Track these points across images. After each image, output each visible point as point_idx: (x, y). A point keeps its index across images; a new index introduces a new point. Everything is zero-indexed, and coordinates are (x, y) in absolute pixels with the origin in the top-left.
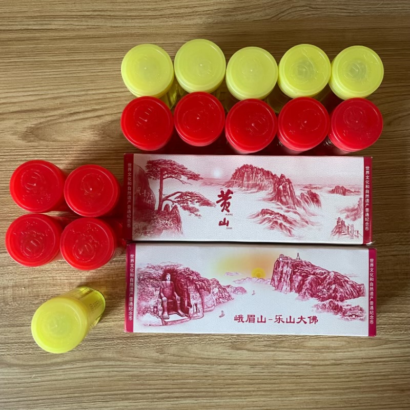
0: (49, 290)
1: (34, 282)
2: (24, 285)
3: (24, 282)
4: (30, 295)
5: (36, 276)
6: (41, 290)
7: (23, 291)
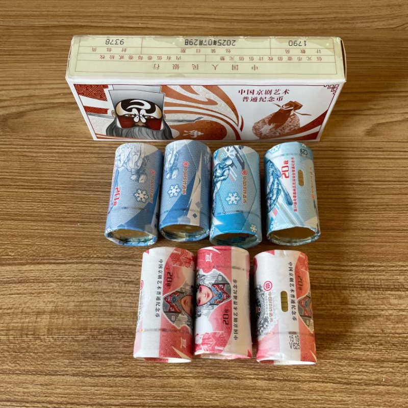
0: (103, 321)
1: (83, 308)
2: (67, 311)
3: (68, 306)
4: (73, 327)
5: (88, 299)
6: (90, 320)
7: (65, 320)
